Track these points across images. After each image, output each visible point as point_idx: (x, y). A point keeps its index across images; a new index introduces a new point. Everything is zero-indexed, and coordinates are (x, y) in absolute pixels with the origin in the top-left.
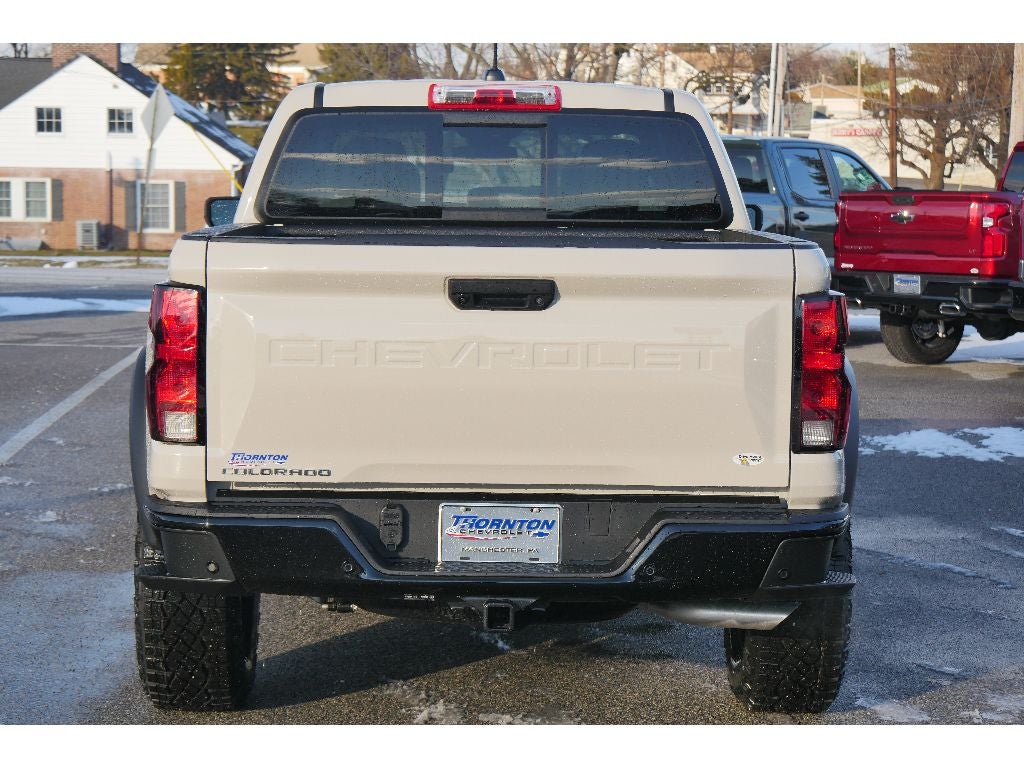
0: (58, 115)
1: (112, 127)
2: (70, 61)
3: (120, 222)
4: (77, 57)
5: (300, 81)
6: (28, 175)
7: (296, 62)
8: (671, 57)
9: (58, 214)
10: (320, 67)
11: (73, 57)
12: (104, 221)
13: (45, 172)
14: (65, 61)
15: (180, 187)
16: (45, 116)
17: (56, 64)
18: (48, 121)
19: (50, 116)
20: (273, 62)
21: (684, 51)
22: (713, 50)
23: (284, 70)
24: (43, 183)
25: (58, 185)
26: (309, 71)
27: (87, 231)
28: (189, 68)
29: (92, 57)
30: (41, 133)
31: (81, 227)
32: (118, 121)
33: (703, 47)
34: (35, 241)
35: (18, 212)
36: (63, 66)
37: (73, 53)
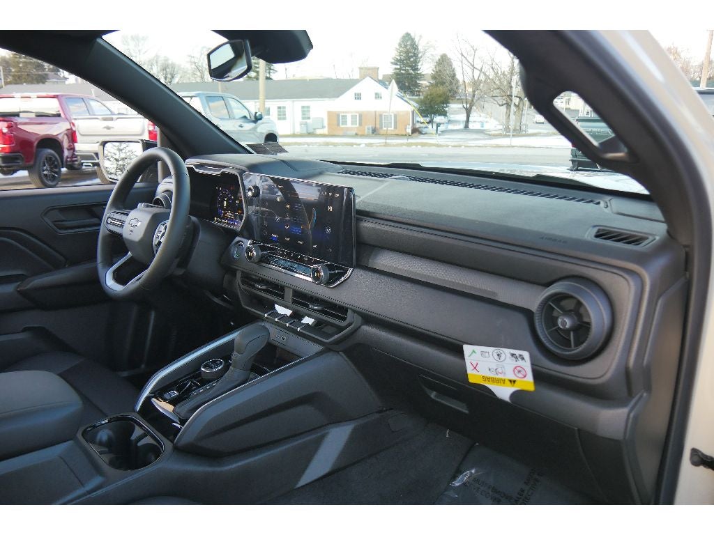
0: (360, 95)
1: (376, 98)
2: (364, 78)
3: (378, 126)
4: (367, 77)
6: (352, 113)
7: (425, 80)
9: (360, 124)
12: (374, 126)
13: (356, 112)
15: (395, 116)
16: (357, 95)
18: (358, 97)
23: (421, 82)
24: (356, 115)
25: (361, 116)
27: (368, 129)
29: (370, 77)
30: (355, 100)
31: (367, 128)
32: (378, 96)
34: (354, 133)
35: (349, 124)
36: (362, 80)
37: (365, 76)
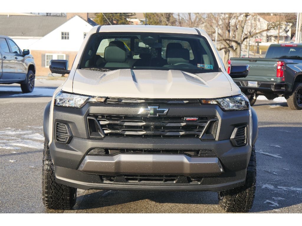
0: (68, 35)
2: (72, 17)
4: (75, 16)
5: (137, 24)
6: (58, 53)
7: (136, 18)
8: (259, 17)
10: (144, 19)
11: (73, 16)
13: (64, 53)
14: (71, 17)
16: (64, 34)
17: (68, 18)
18: (65, 36)
19: (66, 34)
20: (129, 18)
21: (262, 15)
22: (272, 14)
23: (132, 20)
24: (63, 56)
26: (140, 20)
28: (102, 19)
29: (79, 16)
30: (63, 40)
33: (269, 14)
36: (70, 19)
37: (73, 15)
